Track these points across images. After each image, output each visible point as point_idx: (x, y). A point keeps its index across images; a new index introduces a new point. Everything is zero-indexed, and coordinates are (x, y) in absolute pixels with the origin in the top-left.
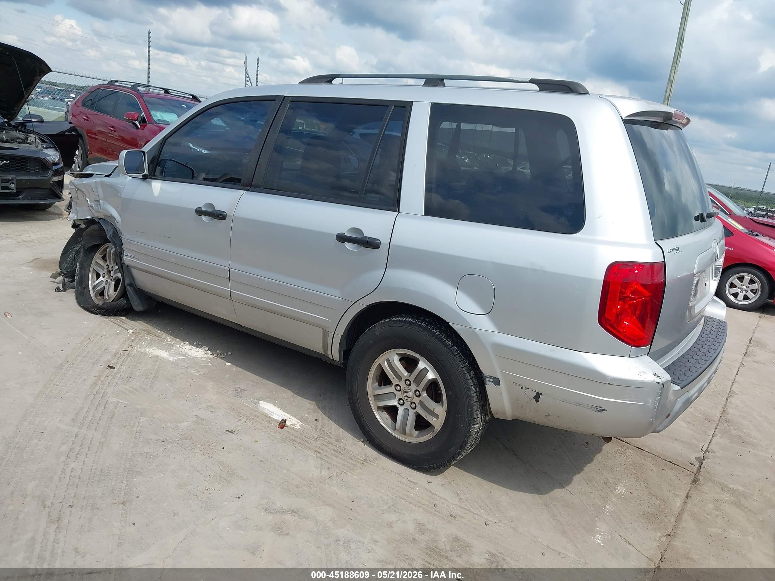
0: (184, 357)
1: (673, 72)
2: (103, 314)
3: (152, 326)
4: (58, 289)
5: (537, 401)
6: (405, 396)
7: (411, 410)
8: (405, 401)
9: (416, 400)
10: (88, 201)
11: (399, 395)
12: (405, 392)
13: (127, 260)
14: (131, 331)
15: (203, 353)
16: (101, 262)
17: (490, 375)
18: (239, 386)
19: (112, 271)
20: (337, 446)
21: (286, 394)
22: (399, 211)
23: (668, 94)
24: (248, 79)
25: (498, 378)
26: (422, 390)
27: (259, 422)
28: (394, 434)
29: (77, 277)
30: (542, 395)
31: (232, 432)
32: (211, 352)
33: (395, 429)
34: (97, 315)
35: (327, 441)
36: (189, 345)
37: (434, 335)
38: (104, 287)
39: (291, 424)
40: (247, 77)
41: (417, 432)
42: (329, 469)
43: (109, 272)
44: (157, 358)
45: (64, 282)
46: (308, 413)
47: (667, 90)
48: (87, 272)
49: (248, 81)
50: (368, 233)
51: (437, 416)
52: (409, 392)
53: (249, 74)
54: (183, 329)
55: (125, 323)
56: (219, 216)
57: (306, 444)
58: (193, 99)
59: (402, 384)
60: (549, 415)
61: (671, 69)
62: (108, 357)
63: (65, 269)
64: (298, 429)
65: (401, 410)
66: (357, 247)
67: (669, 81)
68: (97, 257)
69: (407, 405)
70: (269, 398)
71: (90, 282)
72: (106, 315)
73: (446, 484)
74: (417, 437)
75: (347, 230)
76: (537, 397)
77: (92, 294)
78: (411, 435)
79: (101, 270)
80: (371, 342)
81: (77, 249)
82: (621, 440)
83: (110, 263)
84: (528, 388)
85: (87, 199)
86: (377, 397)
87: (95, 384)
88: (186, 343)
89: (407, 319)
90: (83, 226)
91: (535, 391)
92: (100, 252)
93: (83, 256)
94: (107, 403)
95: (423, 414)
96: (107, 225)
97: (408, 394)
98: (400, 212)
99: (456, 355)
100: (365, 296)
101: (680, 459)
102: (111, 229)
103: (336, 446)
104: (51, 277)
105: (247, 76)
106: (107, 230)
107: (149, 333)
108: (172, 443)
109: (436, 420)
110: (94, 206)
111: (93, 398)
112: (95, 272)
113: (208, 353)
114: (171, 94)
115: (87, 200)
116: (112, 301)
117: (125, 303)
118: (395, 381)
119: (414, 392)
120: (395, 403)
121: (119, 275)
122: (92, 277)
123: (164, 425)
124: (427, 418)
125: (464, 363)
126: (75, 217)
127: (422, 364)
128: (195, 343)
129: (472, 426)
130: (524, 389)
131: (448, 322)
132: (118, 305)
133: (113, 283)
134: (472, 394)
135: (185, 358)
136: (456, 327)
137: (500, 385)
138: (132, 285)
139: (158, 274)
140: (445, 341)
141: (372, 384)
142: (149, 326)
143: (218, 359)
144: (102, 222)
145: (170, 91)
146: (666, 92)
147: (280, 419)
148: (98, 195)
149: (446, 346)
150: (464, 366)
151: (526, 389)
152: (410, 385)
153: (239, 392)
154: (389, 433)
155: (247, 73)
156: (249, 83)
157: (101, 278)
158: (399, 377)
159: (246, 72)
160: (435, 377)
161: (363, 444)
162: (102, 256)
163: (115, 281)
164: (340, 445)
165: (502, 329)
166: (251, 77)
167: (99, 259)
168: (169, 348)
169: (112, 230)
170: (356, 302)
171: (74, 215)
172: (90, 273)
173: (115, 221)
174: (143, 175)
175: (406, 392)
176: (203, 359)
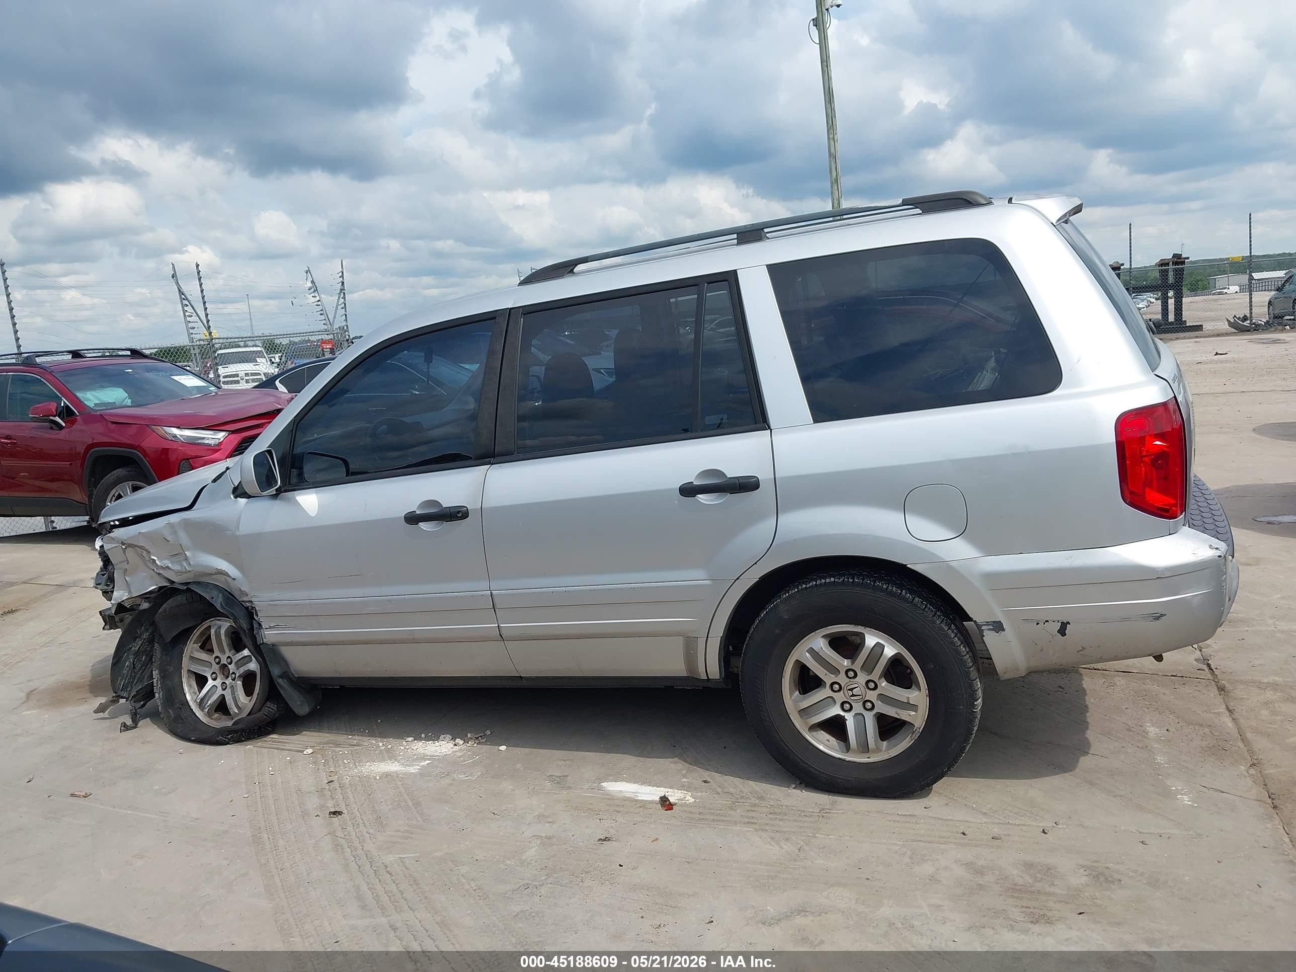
0: (427, 762)
1: (832, 141)
2: (238, 741)
3: (328, 733)
4: (125, 727)
5: (1064, 634)
6: (851, 696)
7: (865, 713)
8: (852, 703)
9: (872, 696)
10: (155, 560)
11: (840, 697)
12: (849, 690)
13: (269, 635)
14: (310, 751)
15: (452, 746)
16: (204, 656)
17: (986, 621)
18: (550, 774)
19: (230, 663)
20: (769, 806)
21: (628, 761)
22: (769, 428)
23: (834, 174)
24: (186, 302)
25: (1000, 622)
26: (880, 678)
27: (632, 813)
28: (848, 759)
29: (159, 694)
30: (1069, 624)
31: (606, 839)
32: (461, 739)
33: (848, 748)
34: (228, 745)
35: (748, 804)
36: (416, 741)
37: (881, 589)
38: (223, 696)
39: (678, 800)
40: (184, 299)
41: (885, 743)
42: (787, 839)
43: (224, 668)
44: (386, 775)
45: (134, 711)
46: (684, 776)
47: (831, 170)
48: (176, 679)
49: (187, 305)
50: (733, 471)
51: (914, 707)
52: (857, 687)
53: (185, 292)
54: (381, 721)
55: (286, 743)
56: (456, 514)
57: (723, 818)
58: (132, 355)
59: (842, 679)
60: (1084, 648)
61: (829, 138)
62: (313, 802)
63: (121, 690)
64: (693, 802)
65: (849, 718)
66: (718, 496)
67: (830, 156)
68: (192, 648)
69: (858, 708)
70: (610, 775)
71: (188, 697)
72: (243, 741)
73: (949, 802)
74: (888, 748)
75: (695, 477)
76: (1062, 631)
77: (199, 713)
78: (878, 750)
79: (207, 669)
80: (777, 631)
81: (137, 649)
82: (1096, 669)
83: (222, 651)
84: (1047, 621)
85: (153, 557)
86: (803, 712)
87: (337, 847)
88: (410, 740)
89: (828, 580)
90: (145, 605)
91: (1058, 622)
92: (194, 639)
93: (162, 657)
94: (386, 867)
95: (891, 712)
96: (208, 590)
97: (855, 692)
98: (772, 428)
99: (925, 608)
100: (754, 565)
101: (1181, 668)
102: (218, 595)
103: (767, 807)
104: (96, 712)
105: (183, 296)
106: (213, 598)
107: (338, 745)
108: (541, 885)
109: (914, 713)
110: (170, 565)
111: (358, 867)
112: (191, 675)
113: (458, 743)
114: (86, 357)
115: (153, 559)
116: (249, 714)
117: (275, 709)
118: (828, 678)
119: (864, 685)
120: (836, 711)
121: (253, 666)
122: (190, 686)
123: (502, 866)
124: (899, 715)
125: (939, 616)
126: (124, 595)
127: (871, 640)
128: (423, 735)
129: (975, 703)
130: (1041, 624)
131: (904, 564)
132: (265, 717)
133: (239, 683)
134: (964, 657)
135: (430, 761)
136: (919, 568)
137: (1003, 630)
138: (286, 675)
139: (343, 641)
140: (900, 594)
141: (791, 695)
142: (327, 735)
143: (479, 746)
144: (195, 588)
145: (82, 352)
146: (831, 173)
147: (657, 799)
148: (181, 545)
149: (905, 600)
150: (941, 621)
151: (1044, 624)
152: (856, 675)
153: (560, 782)
154: (839, 759)
155: (181, 293)
156: (189, 309)
157: (210, 683)
158: (835, 670)
159: (180, 290)
160: (897, 652)
161: (797, 792)
162: (200, 645)
163: (242, 679)
164: (770, 804)
165: (990, 548)
166: (189, 298)
167: (197, 651)
168: (391, 755)
169: (221, 595)
170: (738, 579)
171: (122, 592)
172: (184, 680)
173: (228, 579)
174: (276, 489)
175: (851, 690)
176: (459, 754)
